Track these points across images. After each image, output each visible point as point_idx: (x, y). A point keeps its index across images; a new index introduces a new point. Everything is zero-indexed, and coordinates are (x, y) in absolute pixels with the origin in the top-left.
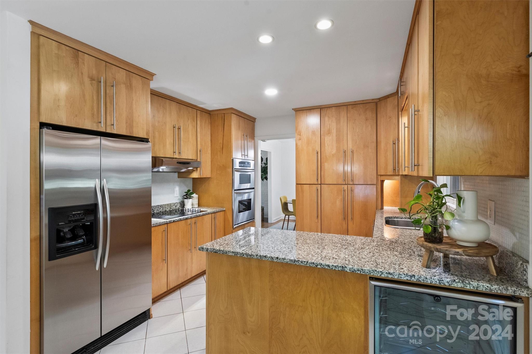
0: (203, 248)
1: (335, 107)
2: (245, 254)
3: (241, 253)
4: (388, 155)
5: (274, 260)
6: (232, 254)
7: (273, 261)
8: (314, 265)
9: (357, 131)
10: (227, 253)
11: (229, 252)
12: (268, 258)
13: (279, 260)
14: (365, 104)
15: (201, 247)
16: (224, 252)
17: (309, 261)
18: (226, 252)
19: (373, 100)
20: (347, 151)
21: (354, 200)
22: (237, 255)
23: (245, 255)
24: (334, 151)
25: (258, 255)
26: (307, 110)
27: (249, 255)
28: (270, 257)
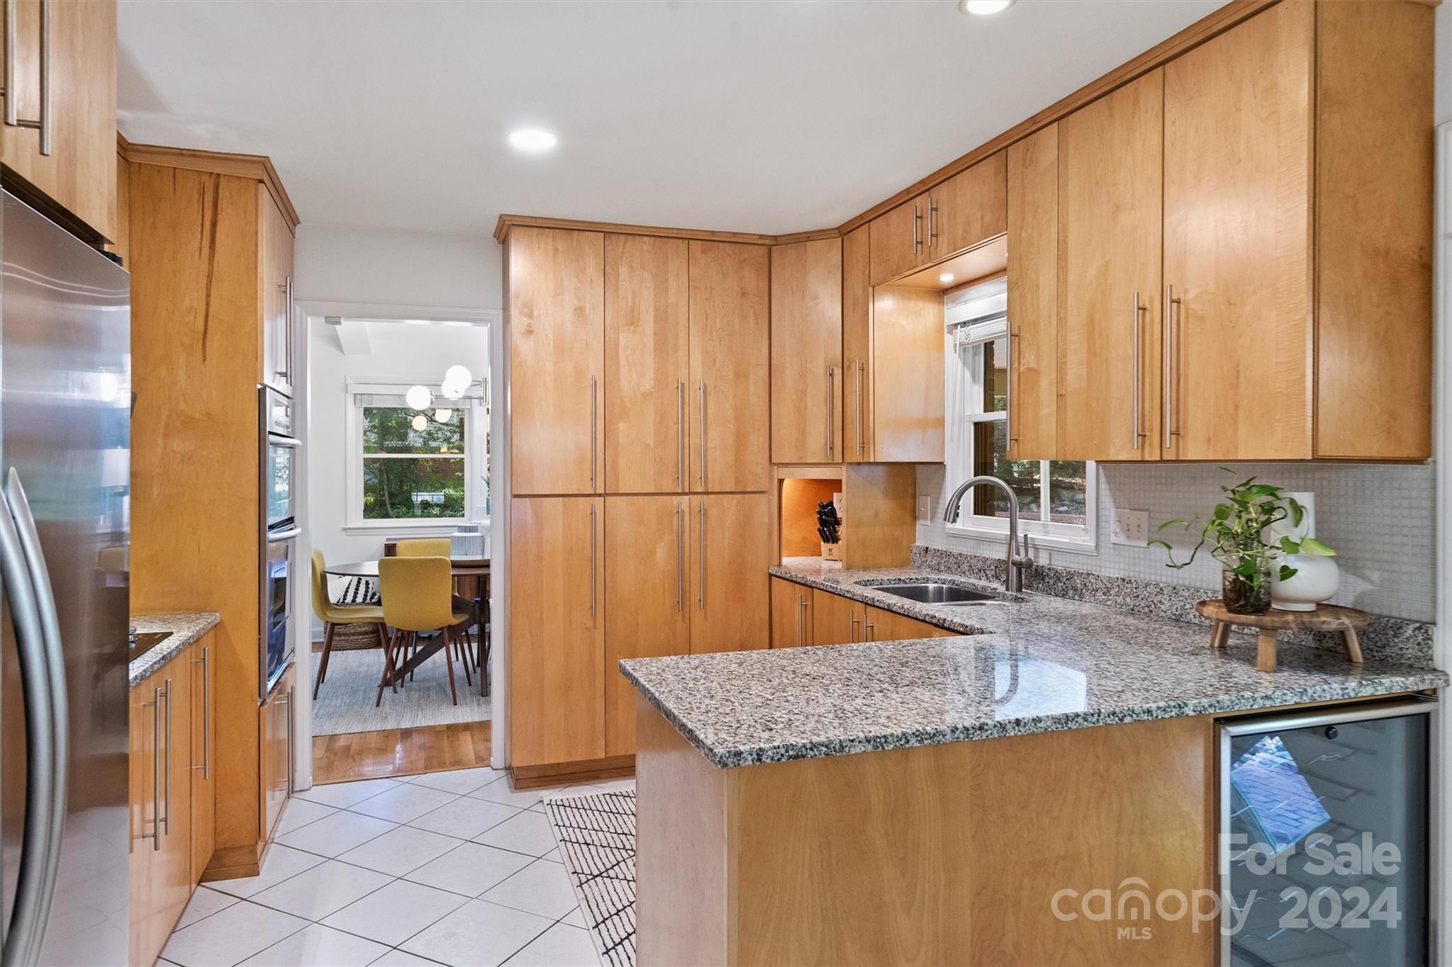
0: (742, 753)
1: (652, 238)
2: (913, 734)
3: (897, 737)
4: (808, 404)
5: (1009, 731)
6: (863, 749)
7: (1005, 735)
8: (1117, 719)
9: (718, 327)
10: (847, 749)
11: (852, 741)
12: (989, 732)
13: (1021, 729)
14: (739, 245)
15: (729, 752)
16: (832, 746)
17: (1103, 711)
18: (841, 745)
19: (761, 236)
20: (686, 386)
21: (709, 543)
22: (883, 748)
23: (913, 741)
24: (648, 384)
25: (957, 729)
26: (557, 231)
27: (928, 736)
28: (995, 726)
